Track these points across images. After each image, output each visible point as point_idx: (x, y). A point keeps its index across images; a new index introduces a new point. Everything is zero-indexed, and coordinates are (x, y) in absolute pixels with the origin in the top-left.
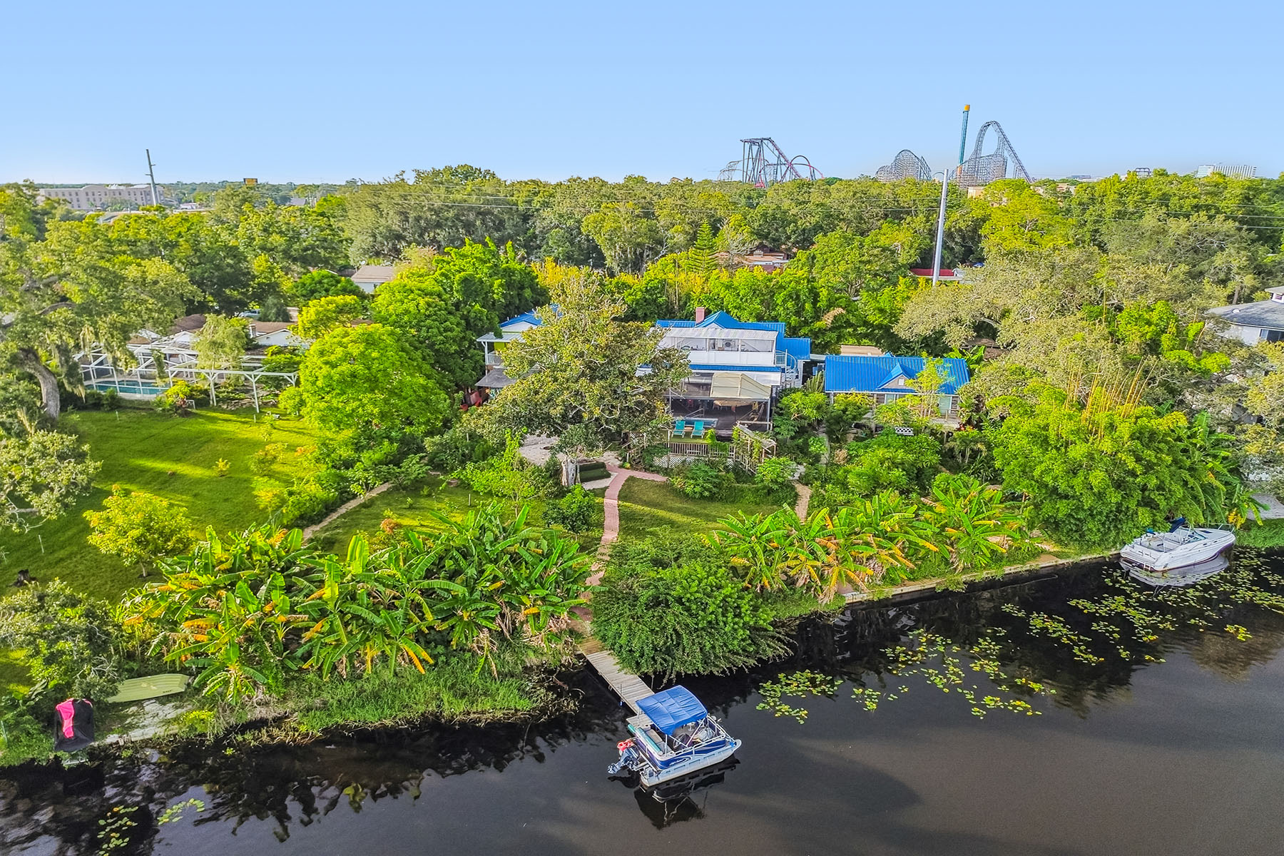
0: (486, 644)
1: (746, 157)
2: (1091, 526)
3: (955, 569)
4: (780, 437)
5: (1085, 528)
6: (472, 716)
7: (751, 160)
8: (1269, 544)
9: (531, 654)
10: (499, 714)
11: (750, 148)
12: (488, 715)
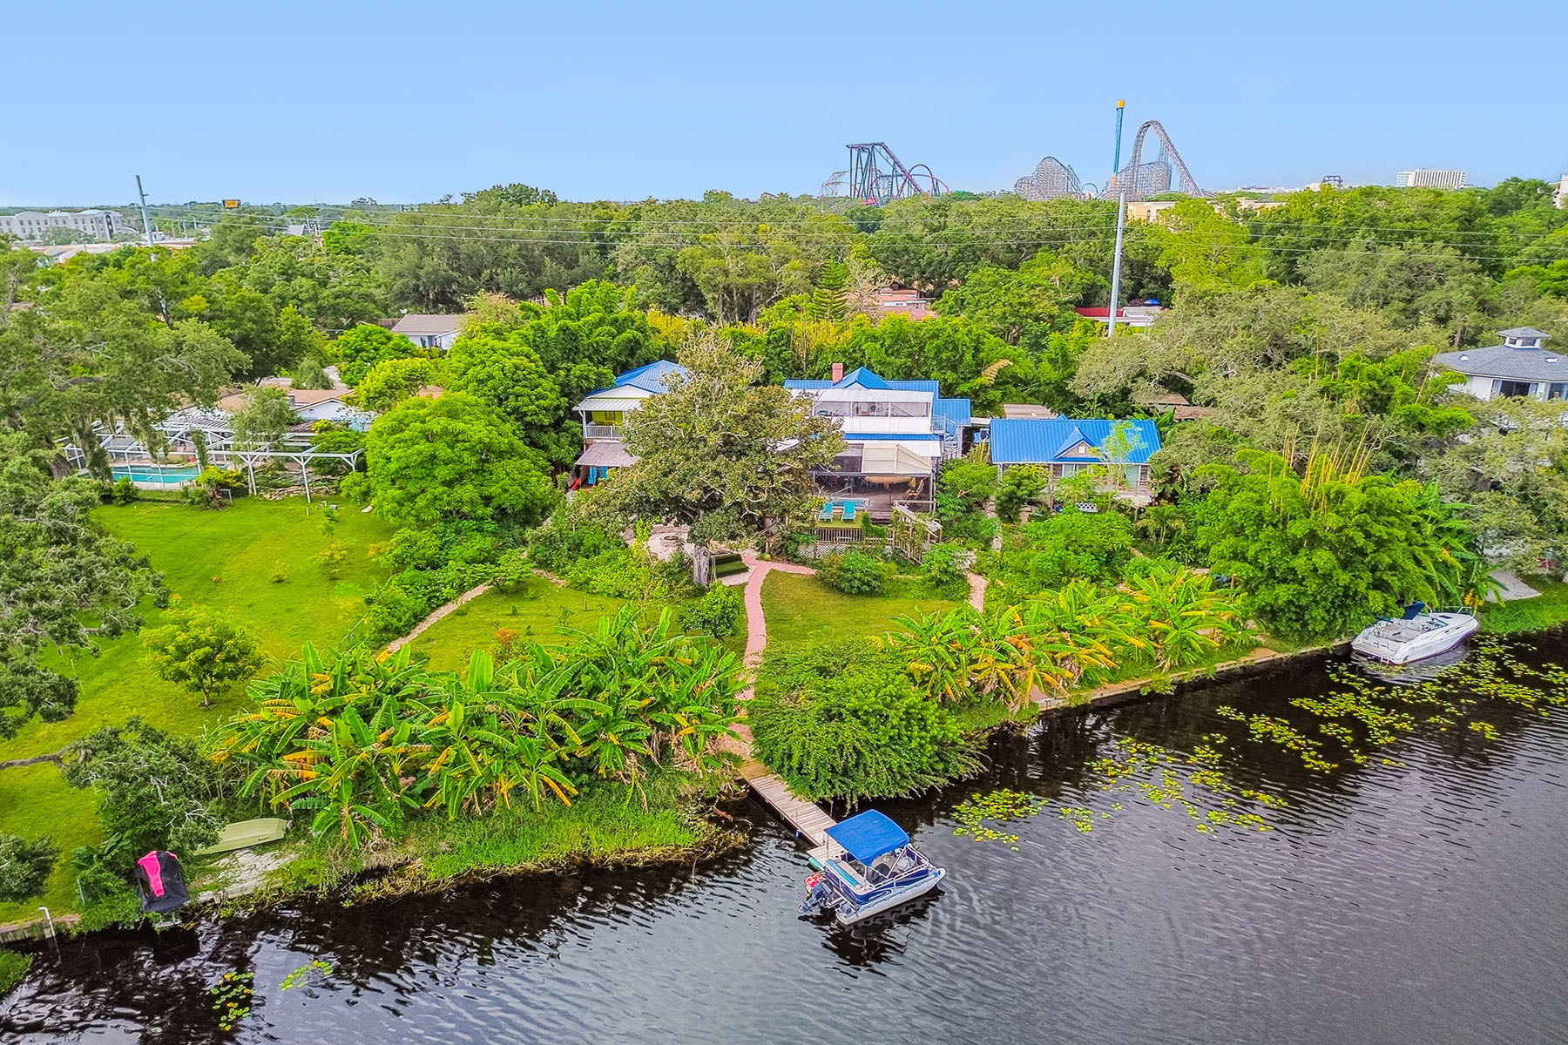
0: (634, 772)
1: (854, 166)
2: (1314, 614)
3: (1162, 668)
4: (944, 518)
5: (1307, 617)
6: (626, 855)
7: (860, 170)
8: (1511, 629)
9: (685, 782)
10: (658, 852)
11: (859, 154)
12: (644, 854)
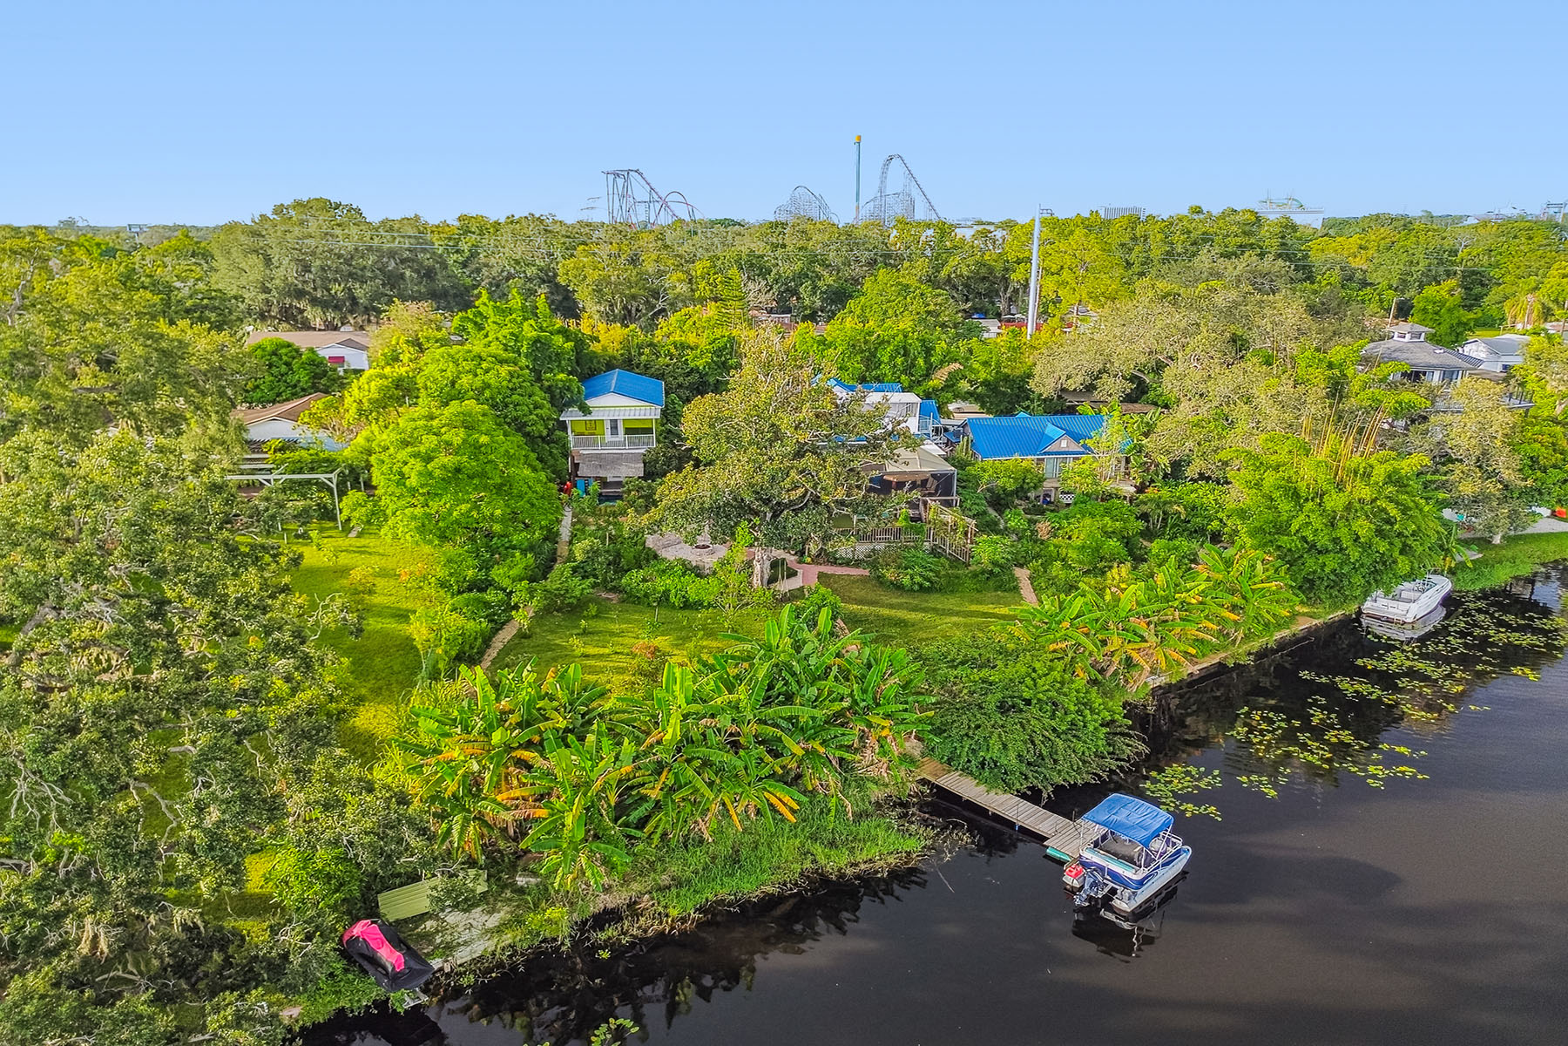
0: (831, 780)
1: (611, 192)
4: (969, 513)
6: (863, 867)
7: (616, 196)
9: (873, 786)
10: (891, 861)
11: (615, 181)
12: (880, 863)
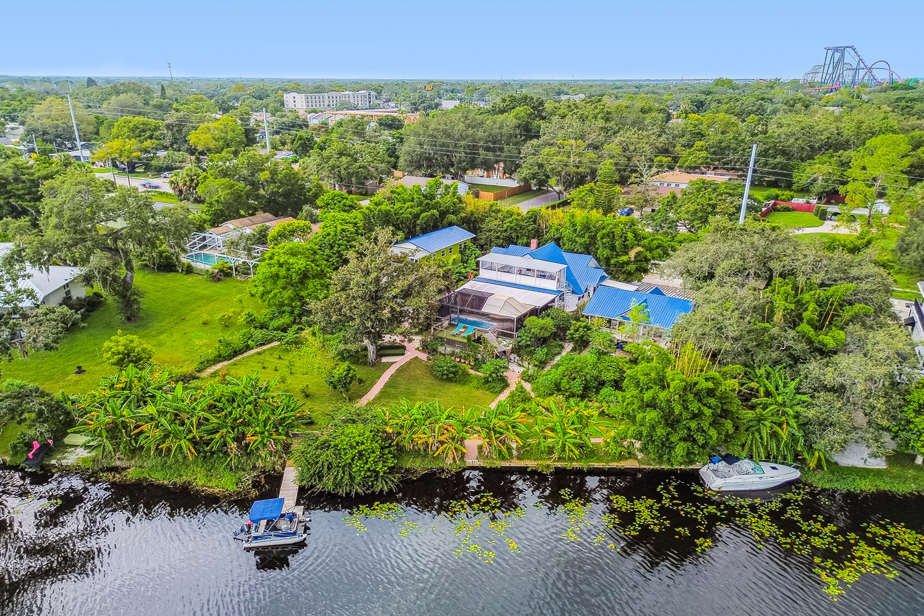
0: (234, 450)
1: (827, 62)
3: (552, 458)
4: (520, 344)
7: (831, 65)
10: (217, 490)
11: (833, 54)
12: (211, 490)
